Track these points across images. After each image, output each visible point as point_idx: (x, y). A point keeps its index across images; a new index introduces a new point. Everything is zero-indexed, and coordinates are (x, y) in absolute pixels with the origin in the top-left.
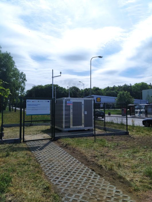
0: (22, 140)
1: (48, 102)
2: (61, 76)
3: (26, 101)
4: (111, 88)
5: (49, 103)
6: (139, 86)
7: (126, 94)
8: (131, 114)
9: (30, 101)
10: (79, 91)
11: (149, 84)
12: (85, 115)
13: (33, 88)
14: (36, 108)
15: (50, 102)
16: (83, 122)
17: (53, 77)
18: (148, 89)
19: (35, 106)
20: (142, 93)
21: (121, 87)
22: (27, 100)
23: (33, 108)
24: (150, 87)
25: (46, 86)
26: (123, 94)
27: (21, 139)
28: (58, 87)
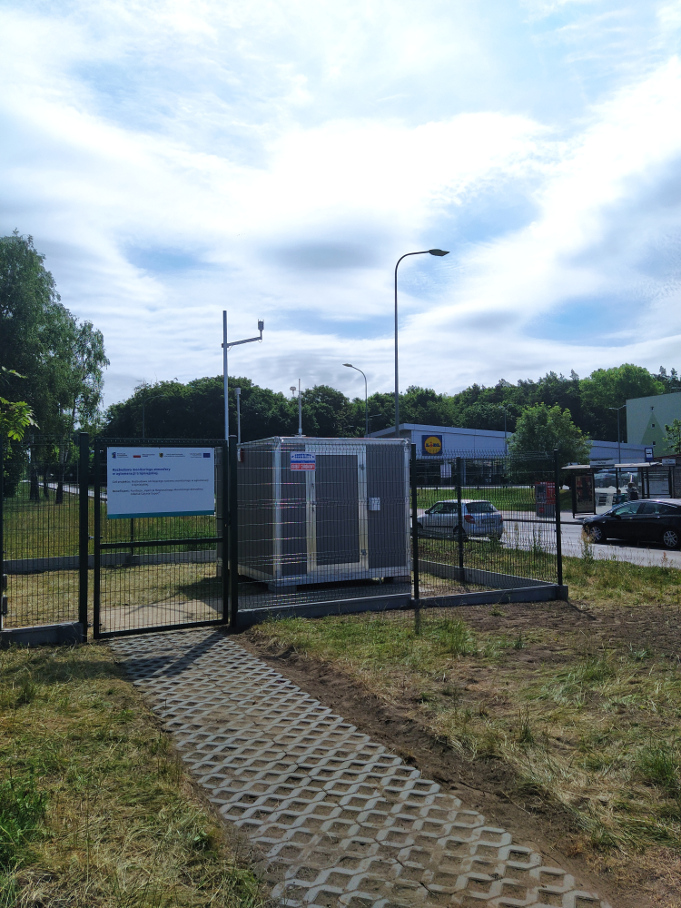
0: (91, 631)
1: (207, 455)
2: (260, 338)
3: (105, 453)
4: (490, 390)
5: (211, 461)
6: (612, 380)
7: (557, 417)
8: (579, 506)
9: (124, 455)
10: (346, 405)
11: (658, 373)
12: (370, 513)
13: (137, 395)
14: (152, 486)
15: (212, 456)
16: (364, 544)
17: (225, 345)
18: (652, 392)
19: (146, 478)
20: (624, 409)
21: (533, 387)
22: (110, 450)
23: (138, 488)
24: (662, 387)
25: (195, 383)
26: (542, 419)
27: (86, 626)
28: (251, 391)
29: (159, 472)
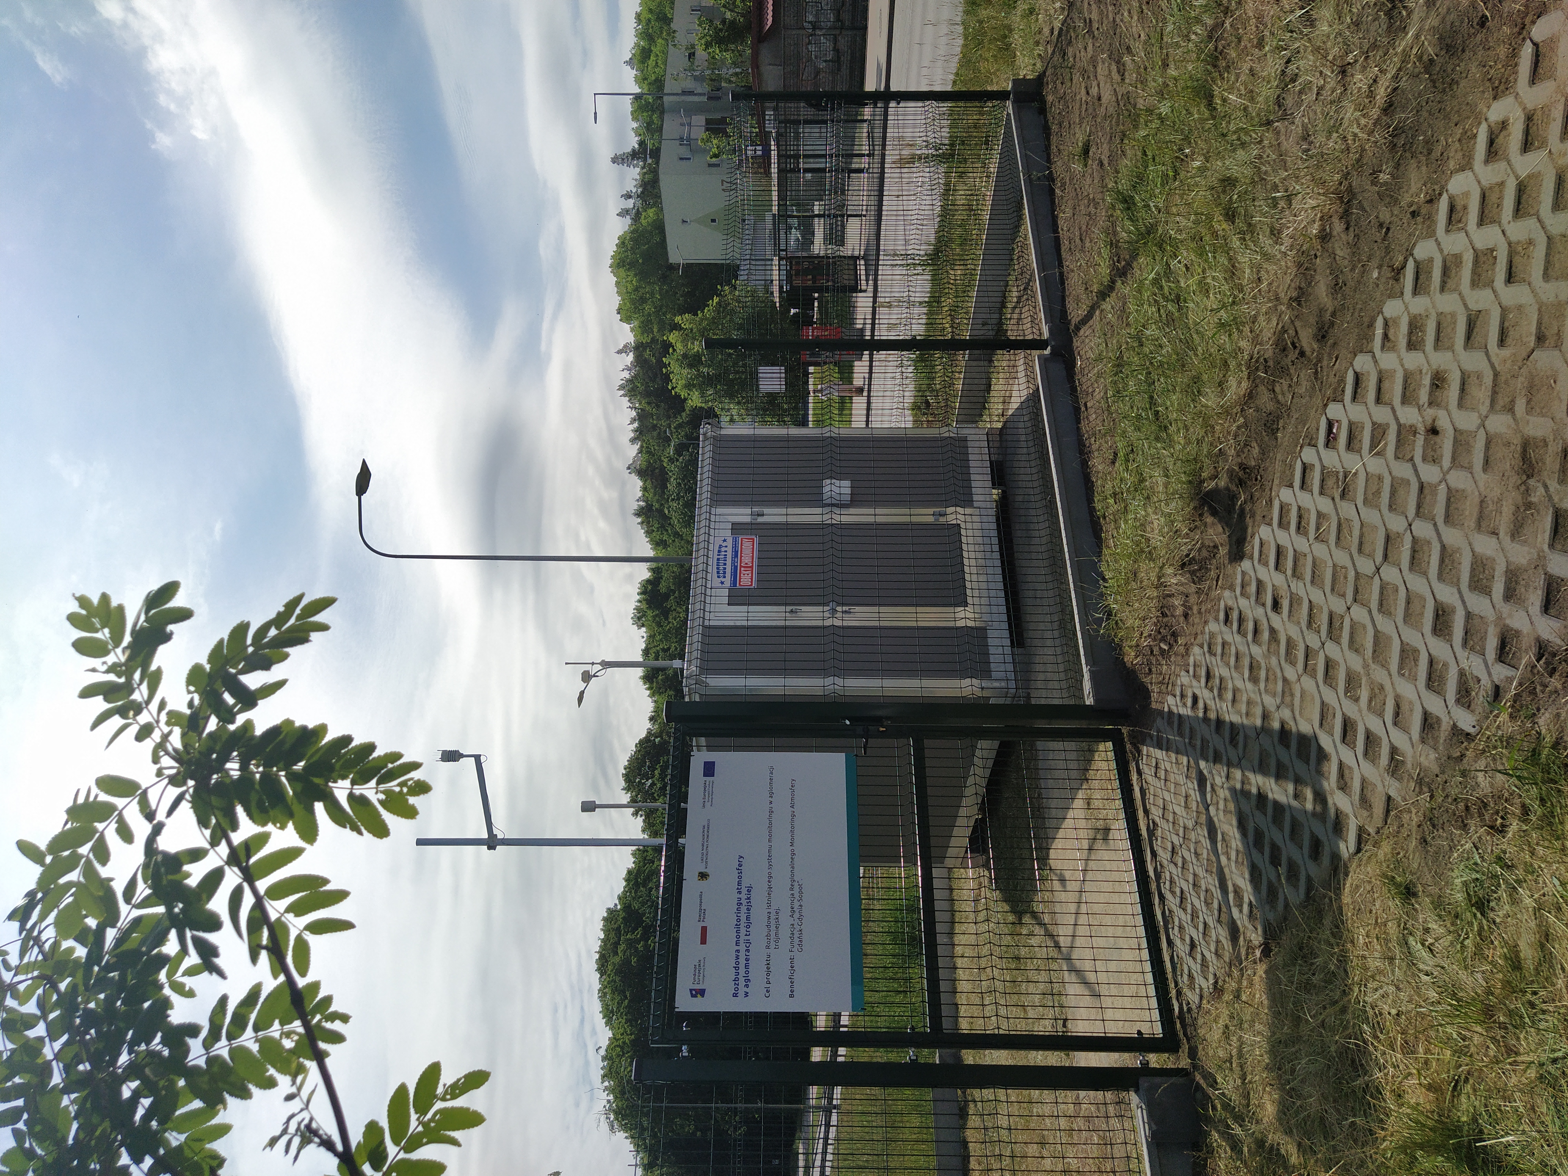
5: (722, 759)
9: (699, 969)
14: (782, 899)
16: (925, 515)
17: (492, 842)
19: (759, 913)
22: (684, 1003)
27: (1146, 1070)
29: (745, 883)
